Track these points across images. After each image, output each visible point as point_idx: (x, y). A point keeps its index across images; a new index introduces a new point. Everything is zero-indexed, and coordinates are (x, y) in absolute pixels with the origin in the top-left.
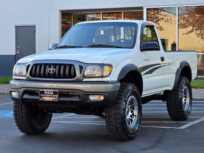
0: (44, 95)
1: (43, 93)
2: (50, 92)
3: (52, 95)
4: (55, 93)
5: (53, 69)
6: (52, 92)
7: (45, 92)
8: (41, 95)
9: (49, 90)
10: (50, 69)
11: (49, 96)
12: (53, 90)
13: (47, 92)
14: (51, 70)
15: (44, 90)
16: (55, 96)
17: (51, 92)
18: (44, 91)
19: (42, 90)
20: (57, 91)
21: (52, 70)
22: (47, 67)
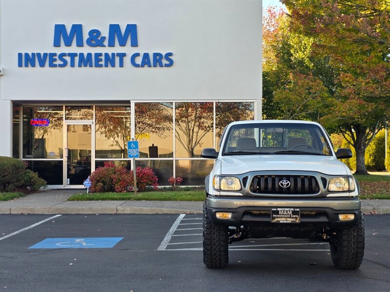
0: (278, 216)
1: (277, 213)
2: (287, 211)
3: (290, 215)
4: (294, 213)
5: (287, 182)
6: (291, 212)
7: (280, 212)
8: (274, 216)
9: (286, 209)
10: (283, 182)
11: (286, 216)
12: (292, 209)
13: (282, 211)
14: (284, 183)
15: (278, 209)
16: (294, 216)
17: (288, 212)
18: (279, 211)
19: (276, 210)
20: (298, 210)
21: (286, 183)
22: (277, 179)
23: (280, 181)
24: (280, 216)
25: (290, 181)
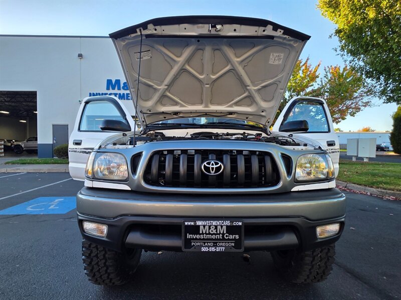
0: (198, 236)
1: (195, 229)
2: (216, 227)
3: (223, 234)
4: (231, 230)
5: (217, 164)
6: (225, 228)
7: (202, 227)
8: (189, 236)
9: (214, 223)
10: (209, 164)
11: (214, 237)
12: (228, 223)
13: (207, 227)
14: (211, 166)
15: (199, 223)
16: (231, 237)
17: (219, 227)
18: (199, 226)
19: (192, 224)
20: (240, 224)
21: (215, 166)
22: (197, 159)
23: (202, 162)
24: (202, 237)
25: (222, 162)
